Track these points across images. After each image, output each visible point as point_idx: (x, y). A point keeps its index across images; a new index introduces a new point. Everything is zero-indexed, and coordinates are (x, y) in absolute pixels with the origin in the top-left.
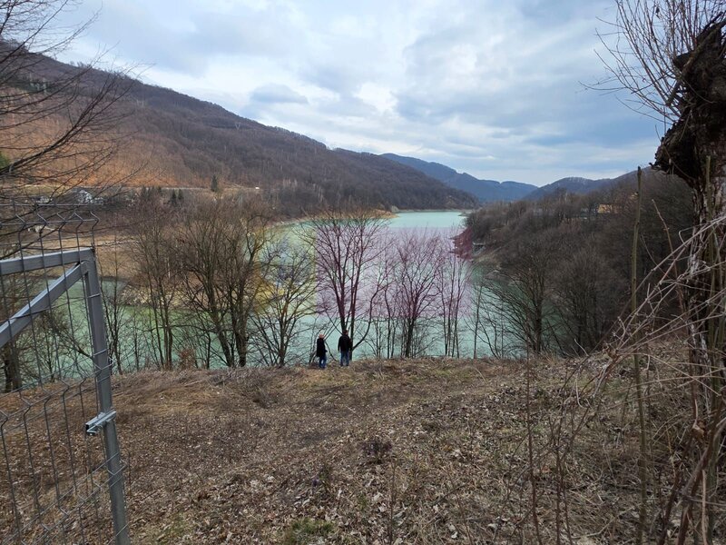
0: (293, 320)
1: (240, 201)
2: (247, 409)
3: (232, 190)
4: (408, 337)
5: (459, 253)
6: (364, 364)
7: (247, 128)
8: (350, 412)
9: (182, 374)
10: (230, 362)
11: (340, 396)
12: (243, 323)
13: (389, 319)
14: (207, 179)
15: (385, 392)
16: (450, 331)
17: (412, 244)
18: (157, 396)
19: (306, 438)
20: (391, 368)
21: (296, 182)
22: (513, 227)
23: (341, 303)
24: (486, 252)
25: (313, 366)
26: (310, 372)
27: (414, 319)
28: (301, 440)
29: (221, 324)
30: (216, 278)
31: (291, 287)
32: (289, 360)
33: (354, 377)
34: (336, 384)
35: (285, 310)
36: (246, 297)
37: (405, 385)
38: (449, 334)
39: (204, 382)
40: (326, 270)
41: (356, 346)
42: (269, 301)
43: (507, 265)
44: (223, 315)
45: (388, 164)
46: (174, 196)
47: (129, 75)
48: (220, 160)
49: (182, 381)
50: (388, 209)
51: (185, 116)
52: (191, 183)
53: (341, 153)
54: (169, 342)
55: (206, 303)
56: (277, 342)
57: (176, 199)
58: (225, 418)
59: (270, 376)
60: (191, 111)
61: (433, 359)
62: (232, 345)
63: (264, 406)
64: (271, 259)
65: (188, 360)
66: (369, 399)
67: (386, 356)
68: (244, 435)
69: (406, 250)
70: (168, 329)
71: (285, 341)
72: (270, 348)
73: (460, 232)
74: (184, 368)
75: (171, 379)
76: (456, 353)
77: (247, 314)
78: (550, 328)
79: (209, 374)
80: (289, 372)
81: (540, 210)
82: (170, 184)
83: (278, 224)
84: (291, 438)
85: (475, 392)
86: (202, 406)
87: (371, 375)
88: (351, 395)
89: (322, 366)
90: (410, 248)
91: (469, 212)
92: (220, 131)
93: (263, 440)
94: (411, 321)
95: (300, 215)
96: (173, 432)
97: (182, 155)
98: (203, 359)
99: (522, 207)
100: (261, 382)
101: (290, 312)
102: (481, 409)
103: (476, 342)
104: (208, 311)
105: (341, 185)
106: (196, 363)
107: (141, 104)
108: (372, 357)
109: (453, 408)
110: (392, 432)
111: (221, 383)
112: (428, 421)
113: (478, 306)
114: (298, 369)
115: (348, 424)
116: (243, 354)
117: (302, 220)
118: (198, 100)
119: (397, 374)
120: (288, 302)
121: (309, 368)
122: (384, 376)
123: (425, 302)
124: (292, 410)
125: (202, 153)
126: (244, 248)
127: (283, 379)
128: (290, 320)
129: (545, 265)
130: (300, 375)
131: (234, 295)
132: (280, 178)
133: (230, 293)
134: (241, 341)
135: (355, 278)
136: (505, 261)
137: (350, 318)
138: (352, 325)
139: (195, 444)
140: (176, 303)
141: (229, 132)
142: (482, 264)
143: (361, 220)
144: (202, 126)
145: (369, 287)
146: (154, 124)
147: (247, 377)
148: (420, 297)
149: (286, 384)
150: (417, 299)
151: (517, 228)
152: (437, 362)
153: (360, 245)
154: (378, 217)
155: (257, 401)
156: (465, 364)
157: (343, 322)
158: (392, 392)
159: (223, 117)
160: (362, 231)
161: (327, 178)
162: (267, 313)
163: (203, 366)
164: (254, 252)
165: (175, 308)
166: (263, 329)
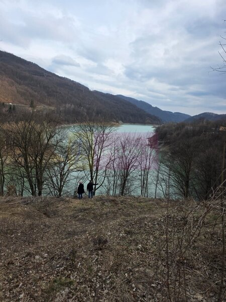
0: (67, 174)
1: (45, 113)
2: (40, 218)
3: (40, 107)
4: (123, 186)
5: (151, 146)
6: (100, 198)
7: (50, 76)
8: (92, 222)
9: (8, 199)
10: (33, 193)
11: (87, 213)
12: (42, 174)
13: (114, 176)
14: (28, 100)
15: (110, 212)
16: (144, 184)
17: (128, 140)
19: (69, 234)
20: (113, 201)
21: (73, 106)
22: (178, 135)
23: (91, 167)
24: (164, 146)
25: (75, 197)
26: (73, 200)
27: (127, 177)
28: (66, 235)
29: (30, 174)
30: (29, 150)
31: (67, 157)
32: (64, 194)
33: (95, 204)
34: (86, 207)
35: (63, 169)
36: (44, 161)
37: (120, 209)
38: (143, 185)
39: (19, 203)
41: (98, 188)
42: (55, 164)
43: (174, 153)
44: (31, 169)
45: (119, 99)
46: (10, 108)
48: (35, 91)
49: (8, 202)
50: (117, 122)
51: (19, 68)
53: (96, 93)
55: (23, 163)
56: (58, 184)
58: (28, 222)
59: (53, 201)
60: (22, 66)
61: (135, 197)
62: (35, 185)
63: (49, 217)
64: (58, 143)
65: (12, 191)
66: (101, 216)
67: (112, 195)
68: (37, 231)
69: (125, 143)
70: (2, 175)
71: (62, 184)
72: (54, 187)
73: (151, 135)
74: (9, 195)
75: (2, 200)
76: (146, 195)
77: (44, 170)
78: (193, 185)
79: (22, 199)
80: (63, 200)
81: (192, 127)
82: (9, 102)
83: (63, 126)
84: (61, 233)
85: (153, 216)
86: (17, 215)
87: (103, 204)
88: (93, 213)
90: (127, 142)
91: (157, 126)
92: (36, 77)
93: (47, 234)
94: (125, 177)
95: (74, 122)
97: (16, 87)
98: (20, 191)
99: (182, 125)
100: (48, 204)
101: (66, 170)
102: (154, 225)
103: (156, 190)
104: (24, 167)
105: (95, 109)
106: (16, 193)
108: (105, 195)
109: (140, 223)
110: (110, 234)
111: (28, 204)
112: (127, 229)
113: (158, 172)
114: (68, 199)
115: (91, 228)
116: (40, 189)
117: (75, 125)
118: (26, 61)
119: (117, 204)
120: (65, 165)
122: (110, 204)
123: (132, 169)
124: (62, 219)
125: (26, 87)
126: (45, 136)
127: (59, 203)
128: (65, 173)
129: (192, 155)
130: (68, 202)
131: (38, 160)
132: (66, 103)
133: (36, 159)
134: (40, 183)
135: (99, 155)
136: (173, 151)
137: (95, 174)
138: (96, 178)
139: (12, 235)
140: (8, 162)
141: (41, 78)
142: (161, 152)
143: (104, 127)
144: (27, 74)
145: (105, 160)
146: (3, 70)
147: (41, 202)
148: (130, 166)
149: (61, 206)
150: (128, 167)
151: (180, 136)
152: (137, 199)
153: (102, 139)
154: (112, 126)
155: (45, 214)
156: (150, 201)
157: (91, 176)
158: (113, 212)
159: (38, 70)
160: (104, 132)
161: (89, 105)
162: (54, 170)
163: (19, 195)
164: (49, 139)
165: (8, 164)
166: (51, 177)
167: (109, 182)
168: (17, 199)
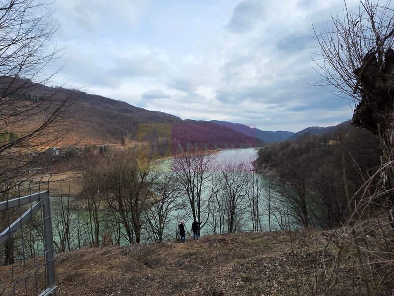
0: (166, 214)
1: (136, 150)
2: (141, 269)
3: (132, 144)
4: (231, 221)
5: (256, 171)
6: (207, 238)
7: (140, 112)
8: (200, 269)
9: (104, 250)
10: (131, 241)
11: (194, 259)
12: (138, 217)
13: (220, 210)
14: (119, 139)
15: (220, 255)
16: (254, 215)
17: (229, 168)
18: (89, 264)
19: (175, 286)
20: (222, 240)
21: (165, 138)
22: (284, 155)
23: (192, 203)
24: (270, 169)
25: (178, 241)
26: (176, 245)
27: (234, 210)
28: (172, 288)
29: (126, 218)
30: (123, 192)
31: (164, 195)
32: (165, 238)
33: (201, 246)
34: (192, 251)
35: (161, 208)
36: (140, 202)
37: (231, 250)
38: (254, 217)
39: (116, 254)
40: (183, 185)
41: (202, 227)
42: (152, 204)
43: (283, 176)
44: (127, 213)
45: (213, 125)
46: (102, 149)
48: (126, 129)
49: (104, 253)
50: (215, 149)
51: (108, 108)
52: (110, 142)
53: (189, 122)
54: (97, 231)
55: (118, 208)
56: (157, 227)
57: (103, 150)
58: (128, 276)
59: (153, 248)
60: (111, 106)
61: (246, 233)
62: (132, 230)
63: (150, 267)
64: (153, 180)
65: (108, 241)
66: (210, 260)
67: (219, 233)
68: (139, 286)
69: (226, 171)
70: (97, 223)
71: (162, 227)
72: (153, 231)
73: (255, 159)
74: (105, 246)
75: (98, 253)
76: (259, 229)
77: (141, 212)
78: (312, 211)
79: (119, 249)
80: (164, 245)
81: (297, 145)
82: (100, 143)
83: (156, 161)
84: (166, 286)
85: (271, 255)
86: (115, 268)
87: (211, 245)
88: (201, 258)
89: (183, 241)
90: (228, 169)
91: (259, 148)
92: (125, 115)
93: (150, 289)
94: (232, 210)
95: (168, 155)
96: (98, 286)
97: (106, 128)
98: (116, 240)
99: (287, 144)
100: (148, 252)
101: (164, 209)
102: (275, 266)
103: (271, 221)
104: (119, 211)
105: (189, 138)
106: (112, 242)
107: (86, 104)
108: (211, 234)
109: (259, 266)
110: (224, 283)
111: (126, 254)
112: (244, 275)
113: (269, 200)
114: (170, 243)
115: (201, 277)
116: (138, 235)
117: (169, 158)
118: (114, 100)
119: (226, 244)
120: (163, 204)
121: (176, 242)
122: (219, 245)
123: (239, 200)
124: (166, 269)
125: (116, 126)
126: (139, 175)
127: (161, 250)
128: (164, 214)
129: (304, 175)
130: (170, 247)
131: (133, 201)
132: (157, 136)
133: (131, 200)
134: (137, 228)
135: (199, 188)
136: (282, 174)
137: (198, 211)
138: (199, 215)
139: (111, 293)
140: (101, 207)
141: (130, 115)
142: (269, 176)
143: (201, 156)
144: (117, 113)
145: (207, 193)
146: (92, 113)
147: (140, 250)
148: (236, 197)
149: (163, 253)
150: (234, 198)
151: (286, 155)
152: (249, 235)
153: (201, 170)
154: (209, 155)
155: (146, 264)
156: (264, 235)
157: (194, 214)
158: (224, 254)
159: (127, 107)
160: (201, 162)
161: (182, 135)
162: (151, 211)
163: (116, 244)
164: (144, 177)
165: (101, 210)
166: (149, 220)
167: (215, 219)
168: (114, 250)
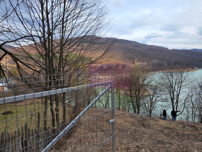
0: (155, 102)
1: (140, 66)
2: (139, 127)
3: (138, 64)
6: (181, 122)
7: (143, 46)
8: (175, 138)
9: (123, 112)
10: (135, 112)
11: (171, 131)
12: (139, 101)
13: (193, 108)
14: (131, 61)
15: (191, 135)
18: (116, 117)
20: (194, 126)
21: (157, 61)
23: (172, 99)
26: (160, 120)
28: (156, 142)
29: (133, 100)
30: (132, 88)
31: (154, 92)
33: (177, 126)
34: (170, 127)
35: (152, 99)
36: (140, 94)
39: (128, 116)
40: (167, 88)
41: (178, 115)
42: (147, 96)
44: (134, 98)
45: (193, 52)
47: (117, 38)
48: (135, 56)
49: (123, 114)
50: (193, 68)
52: (127, 62)
53: (174, 50)
54: (120, 103)
55: (129, 94)
56: (149, 108)
57: (123, 66)
58: (133, 128)
59: (147, 118)
60: (128, 44)
63: (145, 127)
64: (148, 83)
65: (124, 109)
66: (183, 135)
67: (191, 121)
68: (138, 134)
70: (120, 100)
71: (152, 109)
72: (147, 110)
74: (123, 111)
75: (120, 113)
77: (140, 99)
79: (129, 114)
80: (153, 119)
82: (122, 62)
83: (151, 73)
84: (153, 140)
86: (127, 122)
87: (184, 127)
88: (176, 132)
89: (165, 120)
92: (135, 48)
93: (144, 137)
95: (158, 70)
96: (120, 127)
97: (126, 55)
98: (128, 109)
100: (144, 120)
101: (154, 100)
104: (130, 96)
105: (173, 61)
107: (117, 44)
108: (185, 120)
111: (132, 117)
114: (156, 119)
116: (139, 110)
117: (159, 72)
118: (130, 41)
119: (197, 129)
120: (153, 97)
121: (160, 119)
122: (190, 129)
124: (154, 131)
125: (130, 54)
126: (141, 80)
127: (151, 120)
128: (154, 102)
131: (137, 93)
132: (152, 59)
133: (136, 92)
134: (138, 106)
135: (178, 91)
137: (176, 105)
138: (177, 108)
139: (125, 133)
140: (122, 93)
141: (138, 48)
143: (182, 72)
144: (131, 47)
145: (184, 95)
146: (120, 48)
147: (140, 117)
149: (152, 122)
153: (181, 80)
154: (189, 71)
155: (142, 125)
157: (173, 106)
158: (194, 135)
159: (137, 44)
160: (182, 76)
161: (168, 59)
162: (146, 99)
163: (128, 111)
164: (143, 81)
165: (122, 94)
166: (145, 104)
167: (188, 112)
168: (127, 114)
